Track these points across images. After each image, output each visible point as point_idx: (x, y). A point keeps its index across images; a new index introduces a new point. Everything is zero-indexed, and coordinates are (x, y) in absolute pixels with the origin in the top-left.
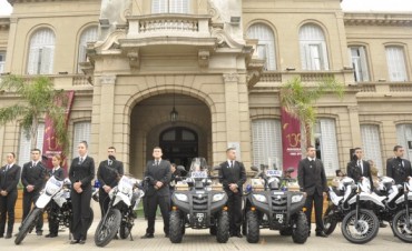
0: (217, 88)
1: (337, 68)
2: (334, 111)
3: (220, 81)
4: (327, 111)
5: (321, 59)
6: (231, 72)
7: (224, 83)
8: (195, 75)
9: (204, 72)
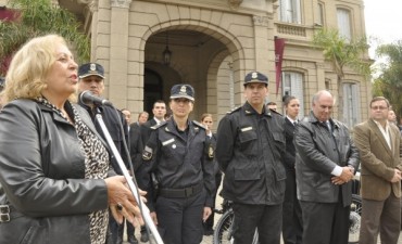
0: (247, 31)
1: (308, 24)
2: (304, 66)
3: (250, 24)
4: (299, 65)
5: (293, 11)
6: (261, 15)
7: (253, 26)
8: (224, 12)
9: (234, 10)
